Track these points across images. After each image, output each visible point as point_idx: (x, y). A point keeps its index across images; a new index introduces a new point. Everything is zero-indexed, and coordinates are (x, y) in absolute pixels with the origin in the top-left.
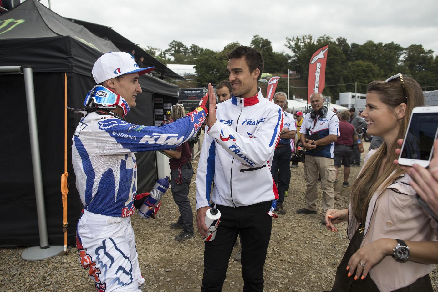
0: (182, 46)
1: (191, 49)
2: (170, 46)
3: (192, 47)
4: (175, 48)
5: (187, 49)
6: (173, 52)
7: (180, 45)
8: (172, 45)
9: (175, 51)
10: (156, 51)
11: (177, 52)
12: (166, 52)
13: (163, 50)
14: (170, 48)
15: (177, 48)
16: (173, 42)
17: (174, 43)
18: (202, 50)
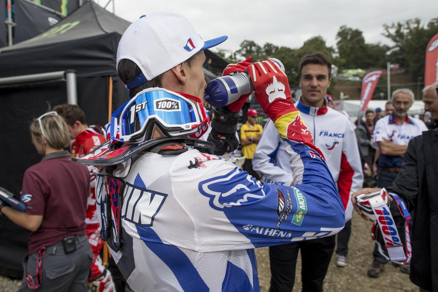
0: (255, 45)
1: (264, 48)
2: (241, 46)
3: (265, 46)
4: (246, 48)
5: (259, 48)
6: (244, 52)
7: (252, 44)
8: (243, 45)
9: (247, 51)
10: (226, 52)
11: (249, 52)
12: (237, 53)
13: (234, 51)
14: (240, 48)
15: (249, 48)
17: (245, 43)
18: (277, 48)
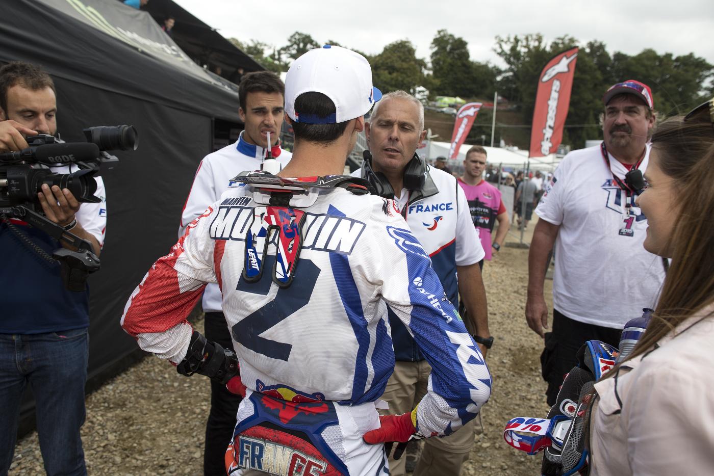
0: (311, 41)
2: (290, 40)
4: (298, 45)
6: (294, 52)
7: (307, 39)
8: (293, 40)
9: (299, 50)
10: (265, 48)
12: (282, 52)
13: (278, 48)
14: (289, 44)
15: (301, 45)
16: (294, 35)
17: (297, 37)
